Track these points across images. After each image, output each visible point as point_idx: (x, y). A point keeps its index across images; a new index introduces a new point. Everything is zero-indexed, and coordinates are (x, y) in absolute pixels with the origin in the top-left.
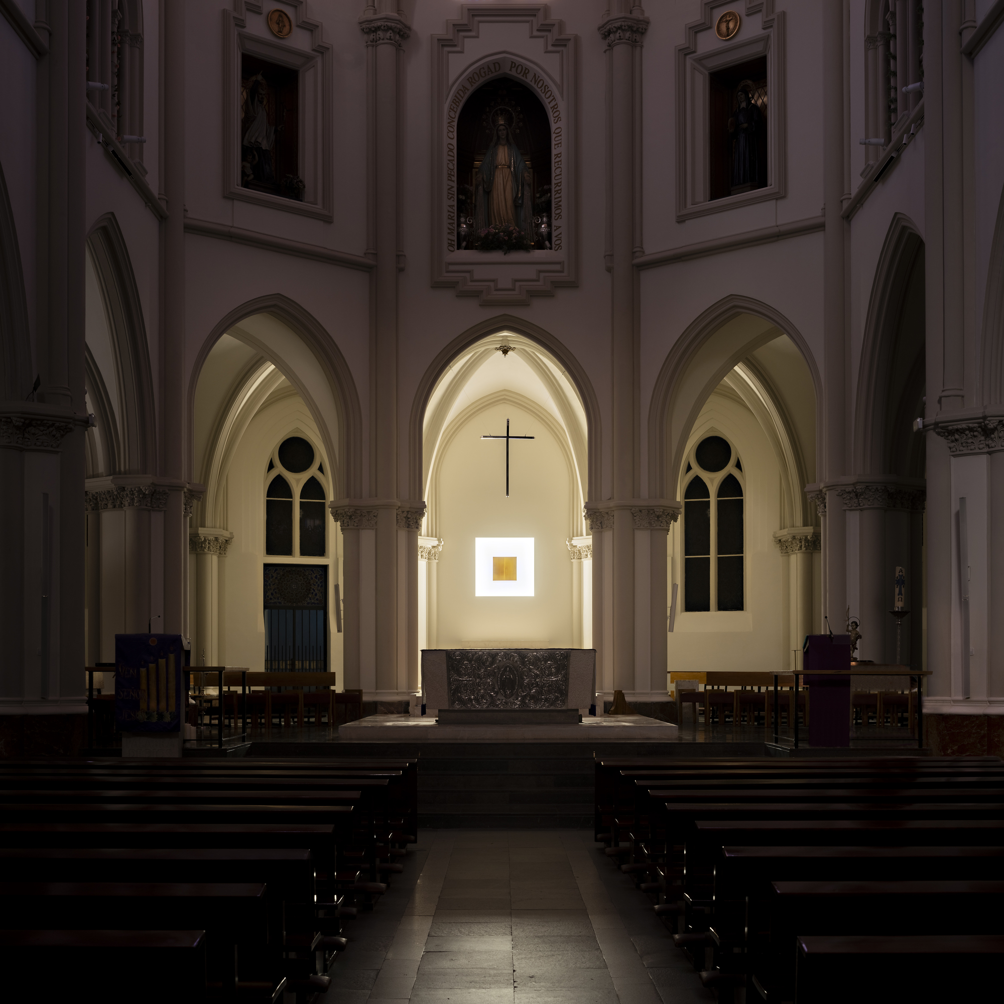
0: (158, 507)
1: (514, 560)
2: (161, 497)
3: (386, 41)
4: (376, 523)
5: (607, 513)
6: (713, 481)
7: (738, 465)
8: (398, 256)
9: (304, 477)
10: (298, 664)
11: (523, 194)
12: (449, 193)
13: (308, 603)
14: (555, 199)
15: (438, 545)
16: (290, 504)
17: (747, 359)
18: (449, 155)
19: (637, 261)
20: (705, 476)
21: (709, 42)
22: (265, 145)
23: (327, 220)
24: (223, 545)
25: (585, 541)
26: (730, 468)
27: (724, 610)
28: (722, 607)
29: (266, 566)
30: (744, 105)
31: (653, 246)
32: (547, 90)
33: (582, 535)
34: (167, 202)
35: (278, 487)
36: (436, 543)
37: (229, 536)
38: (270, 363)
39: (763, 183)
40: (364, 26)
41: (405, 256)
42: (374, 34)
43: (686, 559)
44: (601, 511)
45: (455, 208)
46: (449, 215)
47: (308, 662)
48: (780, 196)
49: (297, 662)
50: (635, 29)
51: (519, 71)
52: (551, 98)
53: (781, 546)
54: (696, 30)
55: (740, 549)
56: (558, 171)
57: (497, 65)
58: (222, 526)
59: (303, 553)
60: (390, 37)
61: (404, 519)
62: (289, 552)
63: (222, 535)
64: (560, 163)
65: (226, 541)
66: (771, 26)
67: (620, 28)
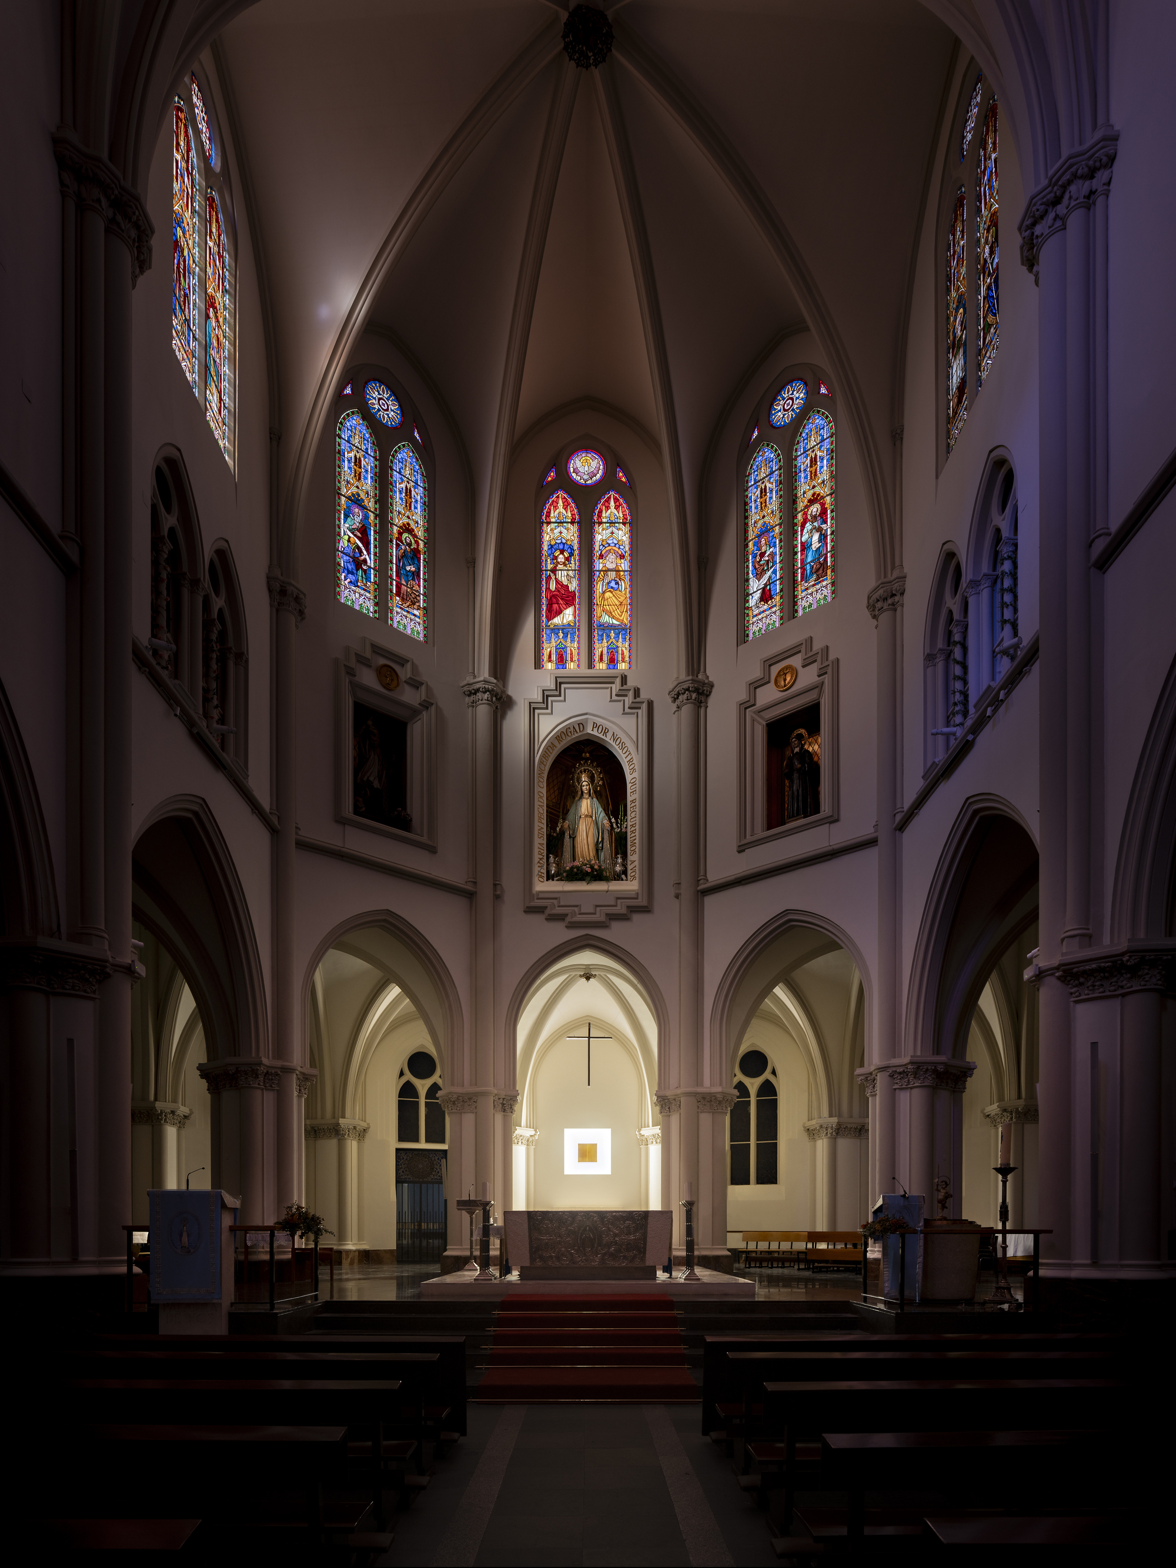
0: (271, 1086)
1: (595, 1146)
2: (273, 1078)
3: (484, 702)
4: (476, 1107)
5: (675, 1100)
6: (753, 1085)
7: (774, 1072)
8: (495, 885)
9: (428, 1083)
10: (424, 1226)
11: (603, 839)
12: (539, 833)
13: (432, 1179)
14: (631, 838)
15: (535, 1135)
16: (417, 1104)
17: (786, 980)
18: (539, 801)
19: (701, 887)
20: (747, 1081)
21: (768, 695)
22: (376, 784)
23: (432, 850)
24: (362, 1134)
25: (653, 1131)
26: (767, 1075)
27: (761, 1184)
28: (760, 1181)
29: (397, 1150)
30: (797, 750)
31: (715, 875)
32: (623, 747)
33: (648, 1127)
34: (278, 818)
35: (407, 1091)
36: (533, 1133)
37: (366, 1126)
38: (395, 985)
39: (816, 810)
40: (465, 689)
41: (501, 885)
42: (474, 696)
43: (731, 1145)
44: (668, 1098)
45: (545, 846)
46: (539, 851)
47: (432, 1224)
48: (833, 820)
49: (423, 1224)
50: (701, 691)
51: (600, 731)
52: (628, 753)
53: (809, 1135)
54: (755, 686)
55: (775, 1137)
56: (633, 815)
57: (581, 726)
58: (361, 1119)
59: (428, 1141)
60: (488, 698)
61: (500, 1105)
62: (416, 1140)
63: (359, 1125)
64: (634, 807)
65: (364, 1130)
66: (826, 673)
67: (688, 689)
